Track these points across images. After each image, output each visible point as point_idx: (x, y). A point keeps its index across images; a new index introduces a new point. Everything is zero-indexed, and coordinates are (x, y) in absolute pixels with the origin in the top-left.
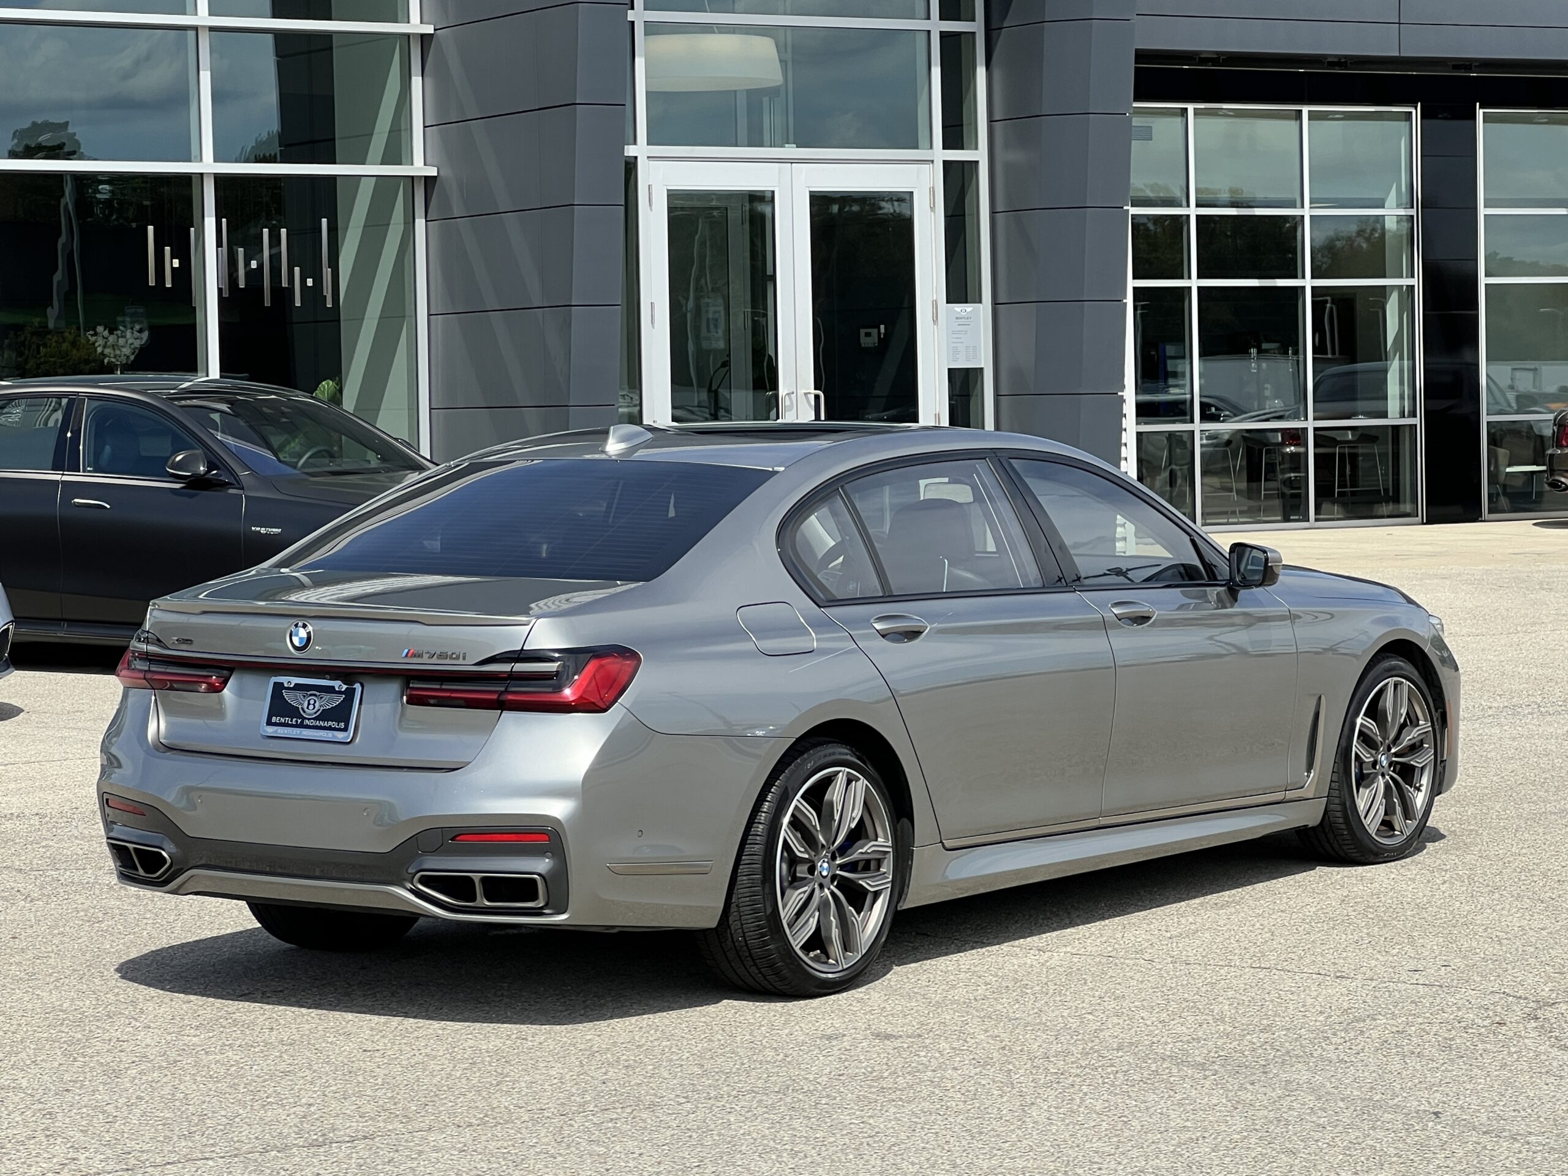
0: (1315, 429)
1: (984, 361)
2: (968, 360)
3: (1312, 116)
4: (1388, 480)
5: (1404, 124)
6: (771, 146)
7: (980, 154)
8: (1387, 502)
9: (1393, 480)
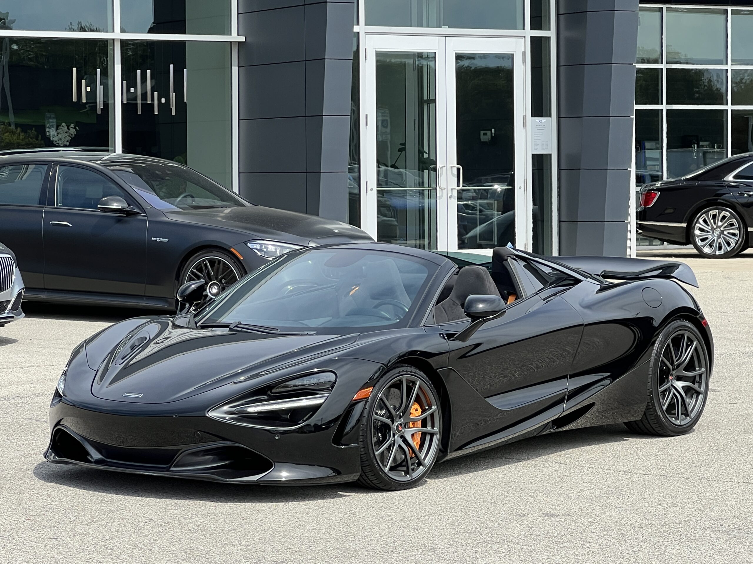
1: (552, 149)
2: (543, 149)
3: (733, 12)
7: (551, 33)
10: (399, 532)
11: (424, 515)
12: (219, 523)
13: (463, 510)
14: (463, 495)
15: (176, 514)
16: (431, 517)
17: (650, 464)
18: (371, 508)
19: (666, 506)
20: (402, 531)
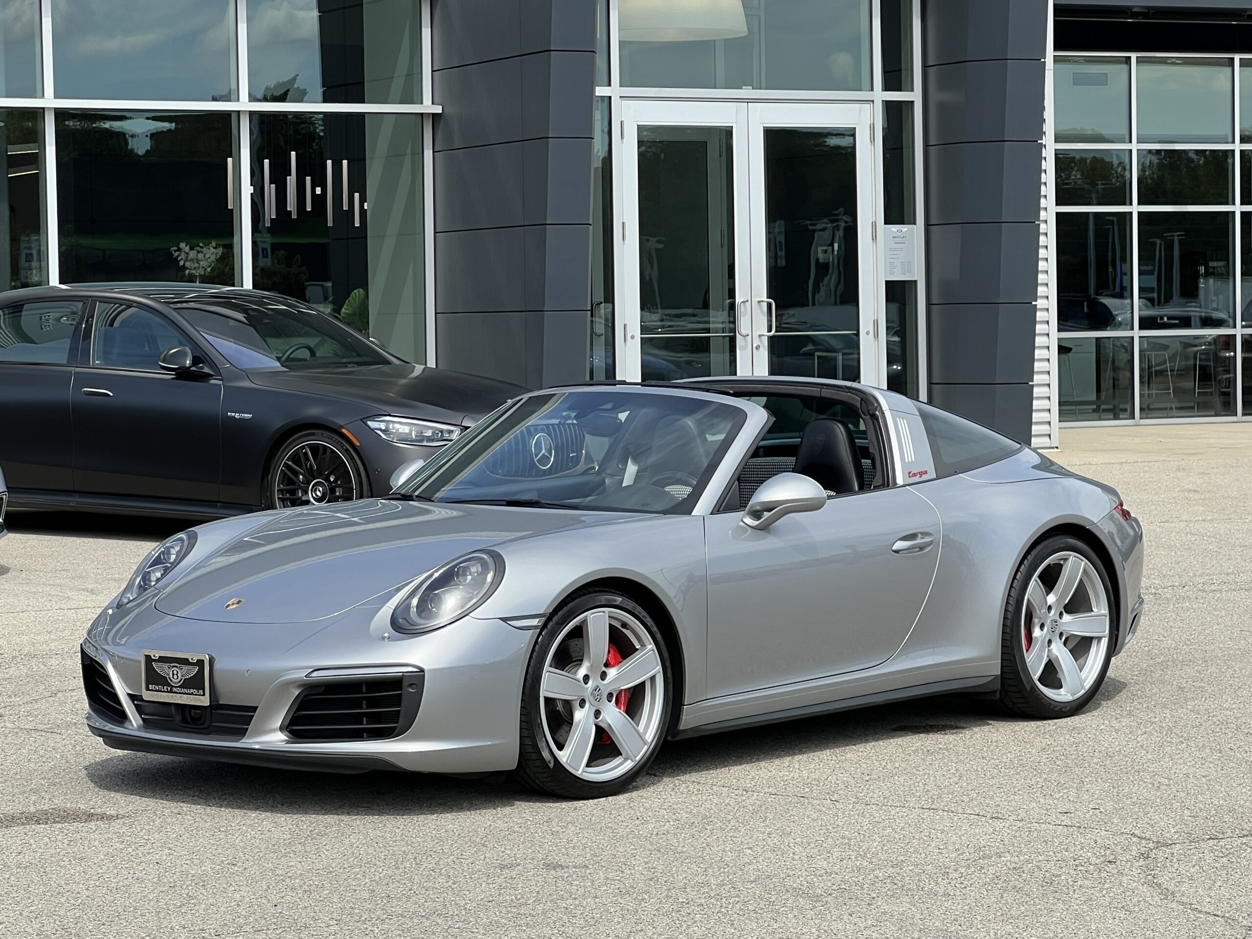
0: (1243, 336)
1: (917, 273)
2: (904, 274)
3: (1242, 63)
7: (915, 96)
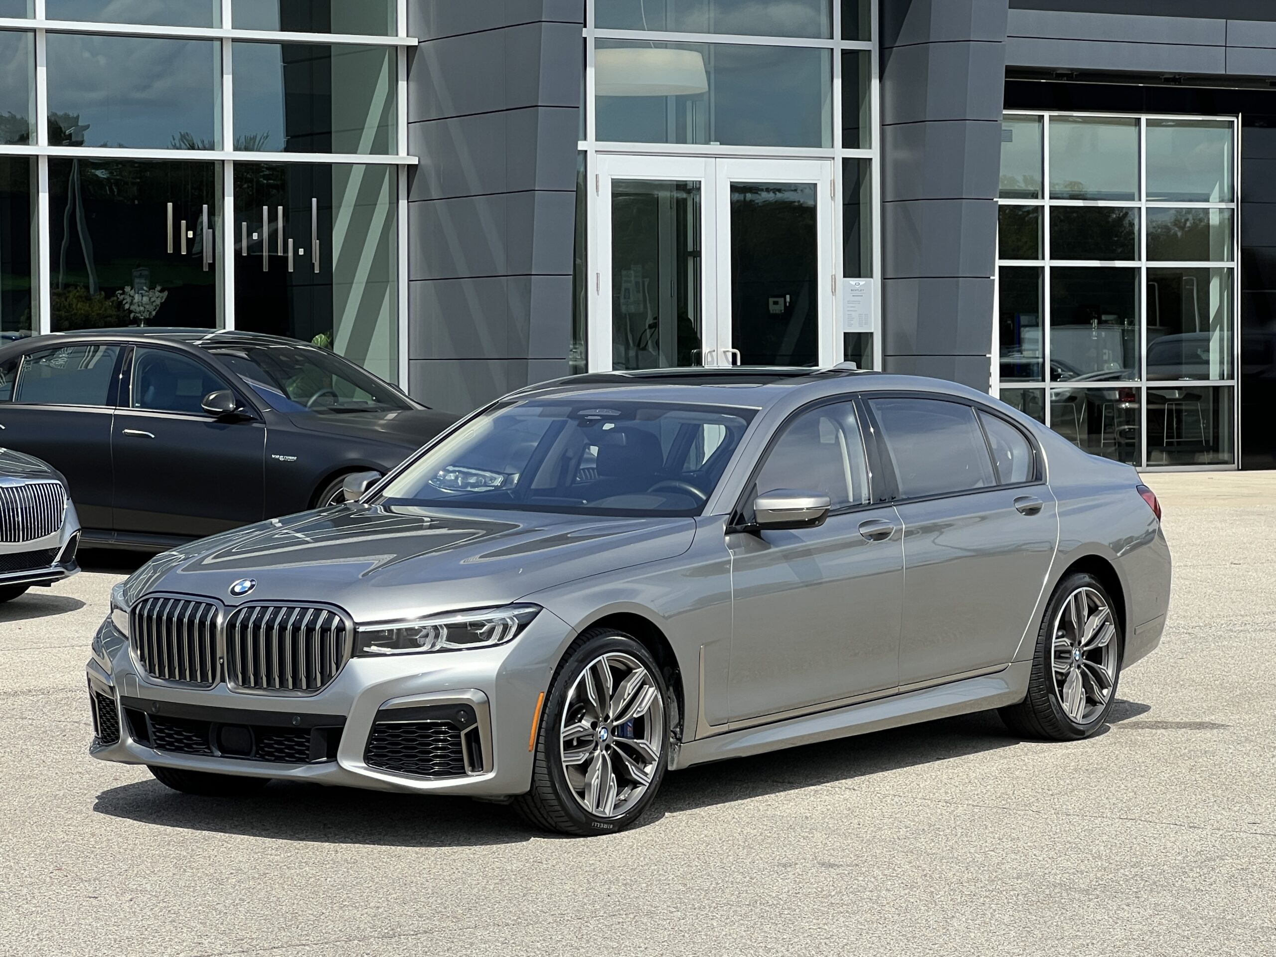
0: (1148, 388)
1: (874, 326)
2: (861, 325)
3: (1149, 123)
4: (1209, 433)
5: (1227, 131)
6: (693, 143)
7: (873, 153)
8: (1208, 451)
9: (1214, 433)
10: (603, 889)
11: (643, 864)
12: (339, 875)
13: (701, 857)
14: (703, 836)
15: (277, 862)
16: (653, 868)
17: (985, 791)
18: (566, 855)
19: (1002, 852)
20: (607, 886)
